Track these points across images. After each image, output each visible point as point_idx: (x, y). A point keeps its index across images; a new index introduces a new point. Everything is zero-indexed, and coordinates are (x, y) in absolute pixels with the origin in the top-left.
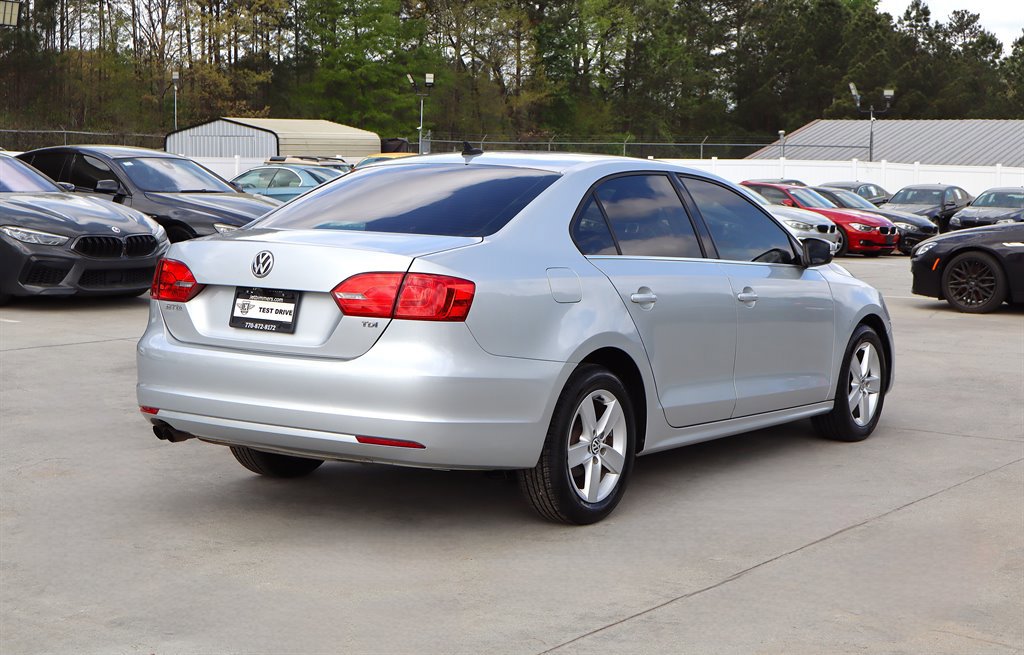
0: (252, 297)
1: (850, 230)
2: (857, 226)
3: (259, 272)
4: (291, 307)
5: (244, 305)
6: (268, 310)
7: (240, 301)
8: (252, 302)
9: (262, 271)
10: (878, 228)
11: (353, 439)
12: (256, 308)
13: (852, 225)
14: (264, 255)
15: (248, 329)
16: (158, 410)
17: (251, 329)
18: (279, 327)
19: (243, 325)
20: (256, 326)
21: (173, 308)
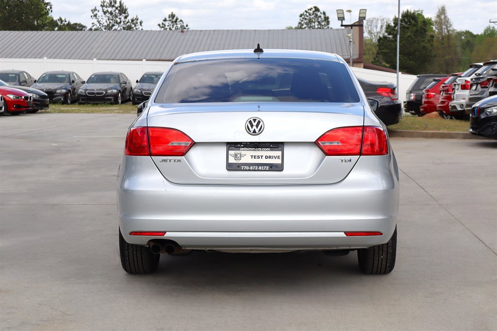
0: (242, 149)
1: (7, 99)
2: (11, 96)
3: (254, 132)
4: (279, 153)
5: (236, 155)
6: (259, 157)
7: (231, 152)
8: (243, 152)
9: (257, 130)
10: (23, 97)
11: (343, 235)
12: (247, 157)
13: (8, 95)
14: (255, 120)
15: (244, 170)
16: (165, 232)
17: (246, 170)
18: (271, 167)
19: (239, 169)
20: (251, 168)
21: (170, 161)
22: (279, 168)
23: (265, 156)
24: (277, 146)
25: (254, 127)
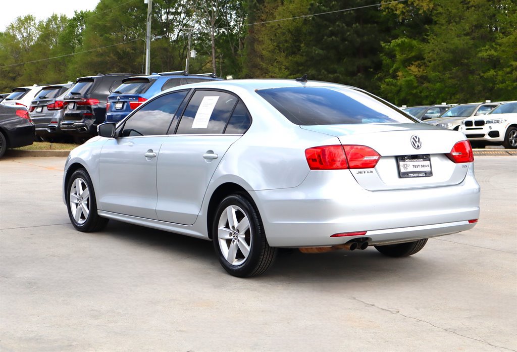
0: (406, 160)
4: (427, 163)
5: (404, 165)
6: (418, 166)
7: (400, 163)
8: (408, 163)
12: (411, 166)
14: (416, 137)
15: (411, 177)
16: (366, 232)
17: (412, 177)
18: (426, 174)
19: (408, 176)
20: (415, 175)
21: (365, 172)
22: (429, 174)
23: (421, 165)
24: (426, 157)
25: (417, 143)
